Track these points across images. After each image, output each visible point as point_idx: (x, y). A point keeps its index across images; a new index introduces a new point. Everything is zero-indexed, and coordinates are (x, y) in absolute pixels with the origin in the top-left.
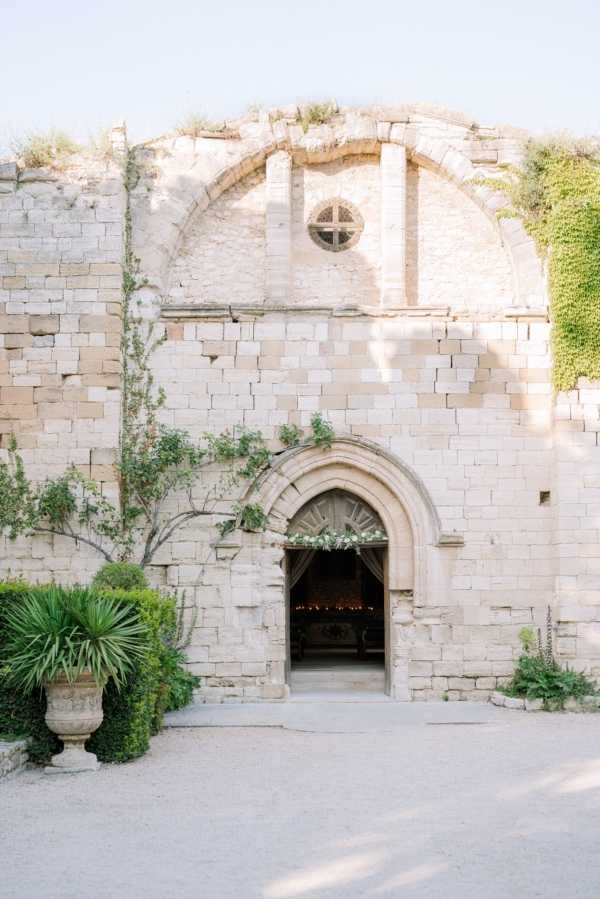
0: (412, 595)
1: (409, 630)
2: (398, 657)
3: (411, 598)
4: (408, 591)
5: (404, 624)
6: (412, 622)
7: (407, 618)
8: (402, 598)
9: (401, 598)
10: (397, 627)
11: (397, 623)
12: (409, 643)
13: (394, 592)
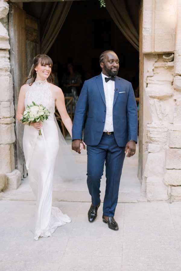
0: (173, 60)
1: (168, 106)
2: (151, 140)
3: (170, 64)
4: (169, 54)
5: (161, 99)
6: (172, 96)
7: (166, 89)
8: (160, 64)
9: (157, 64)
10: (151, 101)
11: (151, 97)
12: (166, 124)
13: (149, 55)
